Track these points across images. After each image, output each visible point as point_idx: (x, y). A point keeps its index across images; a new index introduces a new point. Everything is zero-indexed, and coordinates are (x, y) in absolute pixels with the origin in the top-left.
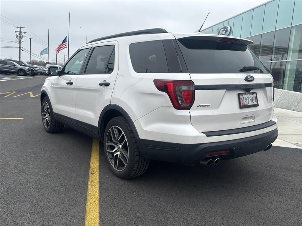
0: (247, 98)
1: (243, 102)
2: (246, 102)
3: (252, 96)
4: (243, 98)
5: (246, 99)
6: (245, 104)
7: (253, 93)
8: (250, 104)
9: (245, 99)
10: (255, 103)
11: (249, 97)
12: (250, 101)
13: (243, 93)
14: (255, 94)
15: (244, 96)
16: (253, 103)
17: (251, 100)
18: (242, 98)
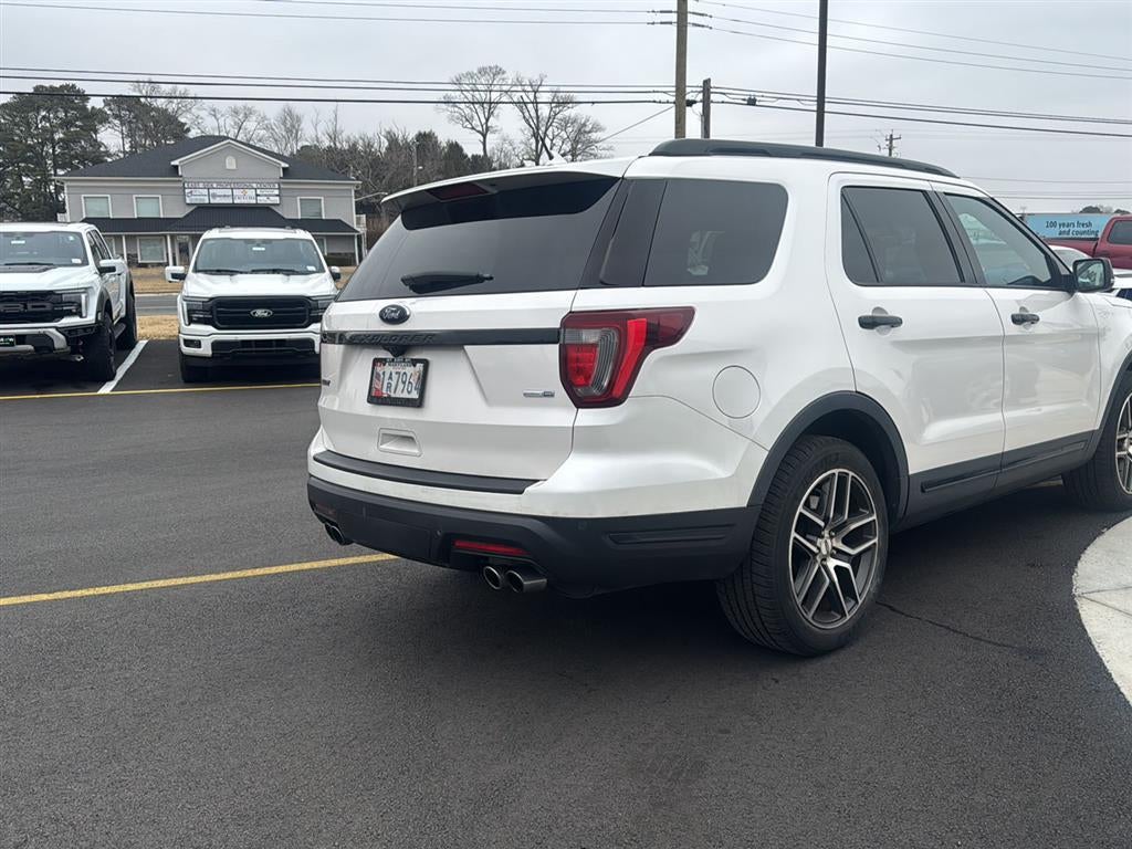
0: (395, 376)
1: (379, 387)
2: (389, 387)
3: (410, 370)
4: (384, 373)
5: (390, 378)
6: (384, 391)
7: (414, 362)
8: (399, 394)
9: (387, 376)
10: (415, 395)
11: (403, 371)
12: (401, 386)
13: (385, 359)
14: (420, 366)
15: (388, 369)
16: (409, 392)
17: (404, 383)
18: (381, 373)
